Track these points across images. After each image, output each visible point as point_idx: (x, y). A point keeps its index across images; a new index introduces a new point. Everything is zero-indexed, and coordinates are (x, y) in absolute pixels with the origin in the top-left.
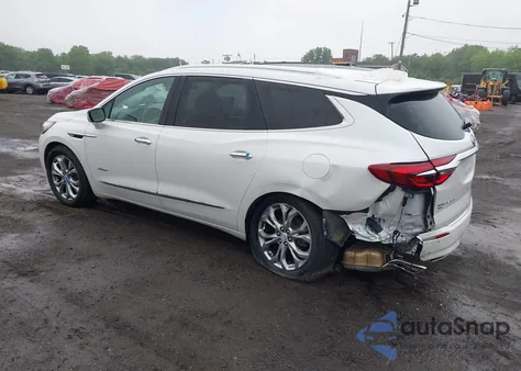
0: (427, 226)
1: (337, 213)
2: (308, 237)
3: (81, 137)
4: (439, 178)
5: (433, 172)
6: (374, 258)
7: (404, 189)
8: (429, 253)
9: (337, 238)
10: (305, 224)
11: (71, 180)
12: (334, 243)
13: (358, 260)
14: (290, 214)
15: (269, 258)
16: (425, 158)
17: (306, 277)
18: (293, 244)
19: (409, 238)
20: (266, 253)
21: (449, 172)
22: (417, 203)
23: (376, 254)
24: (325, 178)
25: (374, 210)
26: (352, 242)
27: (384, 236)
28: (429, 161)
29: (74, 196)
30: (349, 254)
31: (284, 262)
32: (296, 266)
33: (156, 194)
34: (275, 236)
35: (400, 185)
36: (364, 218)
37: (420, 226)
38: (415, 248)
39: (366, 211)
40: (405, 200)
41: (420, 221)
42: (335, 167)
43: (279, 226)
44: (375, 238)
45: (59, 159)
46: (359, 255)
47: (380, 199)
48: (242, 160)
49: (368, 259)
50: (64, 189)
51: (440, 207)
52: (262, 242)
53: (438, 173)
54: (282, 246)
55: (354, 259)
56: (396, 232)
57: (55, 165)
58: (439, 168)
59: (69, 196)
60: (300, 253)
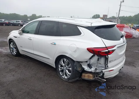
0: (106, 68)
1: (79, 62)
2: (71, 69)
3: (16, 37)
4: (109, 53)
5: (107, 51)
6: (90, 76)
7: (98, 56)
8: (107, 76)
9: (79, 69)
10: (70, 65)
11: (15, 49)
12: (78, 71)
13: (86, 76)
14: (66, 61)
15: (61, 74)
16: (105, 46)
17: (70, 81)
18: (67, 71)
19: (101, 71)
20: (60, 73)
21: (113, 51)
22: (102, 60)
23: (91, 75)
24: (75, 51)
25: (90, 62)
26: (84, 71)
27: (93, 70)
28: (106, 47)
29: (15, 53)
30: (83, 74)
31: (65, 76)
32: (68, 77)
33: (33, 54)
34: (63, 68)
35: (96, 54)
36: (87, 64)
37: (104, 67)
38: (102, 74)
39: (87, 62)
40: (98, 59)
41: (104, 65)
42: (78, 48)
43: (64, 65)
44: (90, 70)
45: (12, 43)
46: (86, 75)
47: (91, 58)
48: (54, 45)
49: (89, 76)
50: (13, 52)
51: (110, 62)
52: (60, 69)
53: (109, 51)
54: (64, 71)
55: (85, 76)
56: (96, 69)
57: (11, 45)
58: (109, 50)
59: (14, 54)
60: (69, 73)
